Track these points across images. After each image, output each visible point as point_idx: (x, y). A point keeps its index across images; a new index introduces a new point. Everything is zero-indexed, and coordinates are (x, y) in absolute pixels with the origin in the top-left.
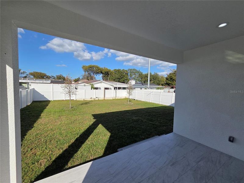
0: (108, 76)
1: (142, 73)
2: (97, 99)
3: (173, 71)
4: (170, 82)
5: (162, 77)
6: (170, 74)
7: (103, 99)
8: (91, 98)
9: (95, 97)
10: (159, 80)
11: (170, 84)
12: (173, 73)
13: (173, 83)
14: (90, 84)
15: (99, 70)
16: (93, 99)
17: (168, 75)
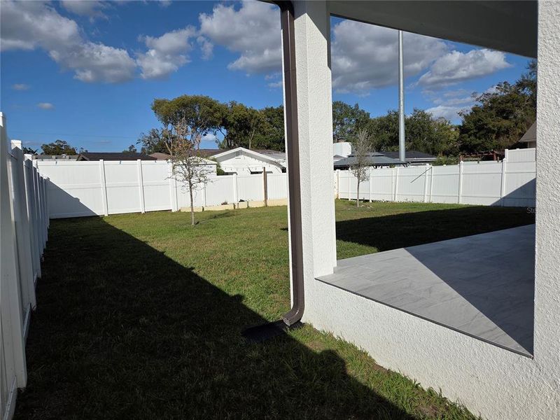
0: (246, 134)
1: (368, 114)
2: (242, 206)
3: (483, 101)
4: (479, 141)
5: (443, 127)
6: (475, 110)
7: (262, 204)
8: (225, 203)
9: (236, 201)
10: (434, 136)
11: (475, 146)
12: (486, 107)
13: (488, 145)
14: (214, 160)
15: (218, 115)
16: (230, 207)
17: (466, 117)
